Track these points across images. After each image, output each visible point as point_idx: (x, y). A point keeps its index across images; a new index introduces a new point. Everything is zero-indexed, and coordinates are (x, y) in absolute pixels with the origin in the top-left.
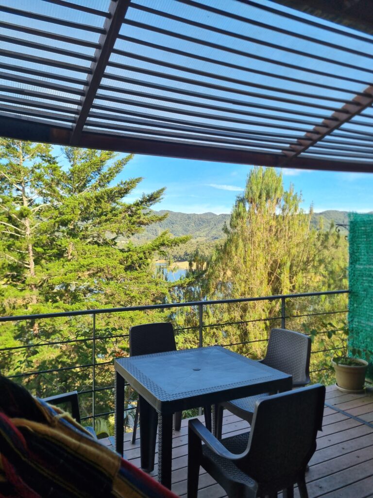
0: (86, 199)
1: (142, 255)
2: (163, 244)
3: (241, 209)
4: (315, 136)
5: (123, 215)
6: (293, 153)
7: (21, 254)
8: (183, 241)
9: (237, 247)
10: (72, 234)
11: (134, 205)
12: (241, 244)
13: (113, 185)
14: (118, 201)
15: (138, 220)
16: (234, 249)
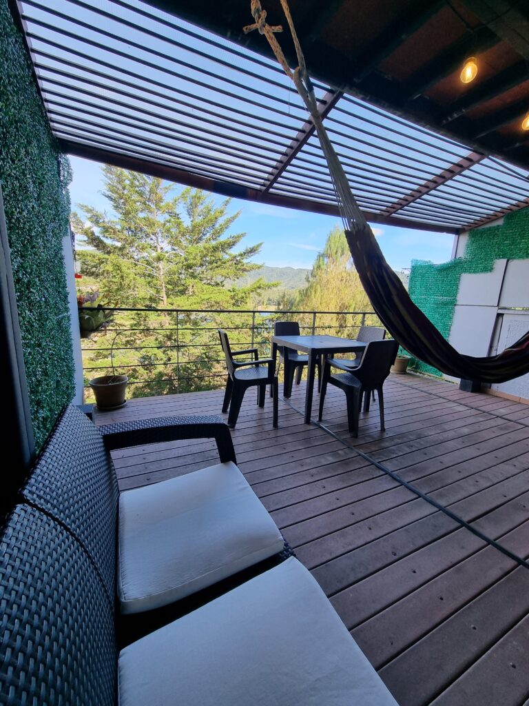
0: (205, 248)
1: (243, 295)
2: (259, 288)
3: (321, 263)
4: (404, 203)
5: (230, 263)
6: (388, 214)
7: (157, 289)
8: (275, 286)
9: (315, 292)
10: (193, 276)
11: (239, 255)
12: (319, 290)
13: (223, 238)
14: (227, 251)
15: (242, 268)
16: (313, 293)
